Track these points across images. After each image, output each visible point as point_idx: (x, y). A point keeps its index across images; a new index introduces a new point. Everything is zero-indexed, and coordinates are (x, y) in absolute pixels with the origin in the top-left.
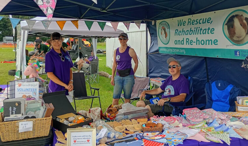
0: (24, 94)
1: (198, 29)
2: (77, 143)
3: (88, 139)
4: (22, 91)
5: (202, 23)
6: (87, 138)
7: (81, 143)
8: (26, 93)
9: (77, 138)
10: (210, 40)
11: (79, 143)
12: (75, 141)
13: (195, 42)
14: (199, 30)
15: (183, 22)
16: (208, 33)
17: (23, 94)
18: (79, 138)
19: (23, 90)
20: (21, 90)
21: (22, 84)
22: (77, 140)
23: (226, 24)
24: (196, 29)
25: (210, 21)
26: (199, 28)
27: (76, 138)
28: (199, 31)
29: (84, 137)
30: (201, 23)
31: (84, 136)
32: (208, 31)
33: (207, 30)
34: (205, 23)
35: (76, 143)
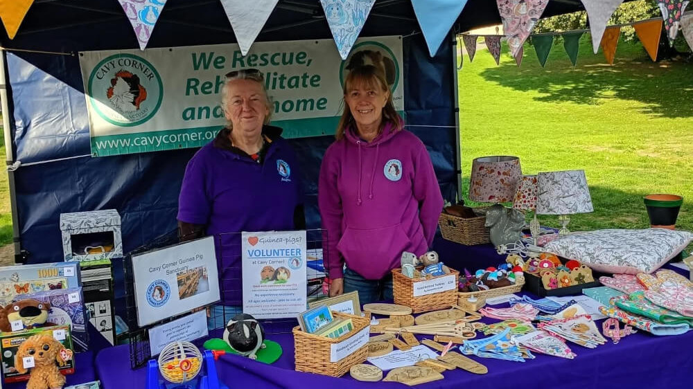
0: (268, 264)
1: (272, 76)
4: (261, 256)
5: (281, 63)
8: (273, 262)
10: (310, 100)
14: (275, 79)
15: (213, 59)
16: (305, 85)
17: (264, 265)
19: (265, 254)
20: (257, 253)
21: (259, 238)
23: (347, 68)
25: (306, 60)
26: (276, 74)
28: (278, 82)
30: (278, 64)
32: (304, 82)
33: (301, 80)
34: (291, 62)
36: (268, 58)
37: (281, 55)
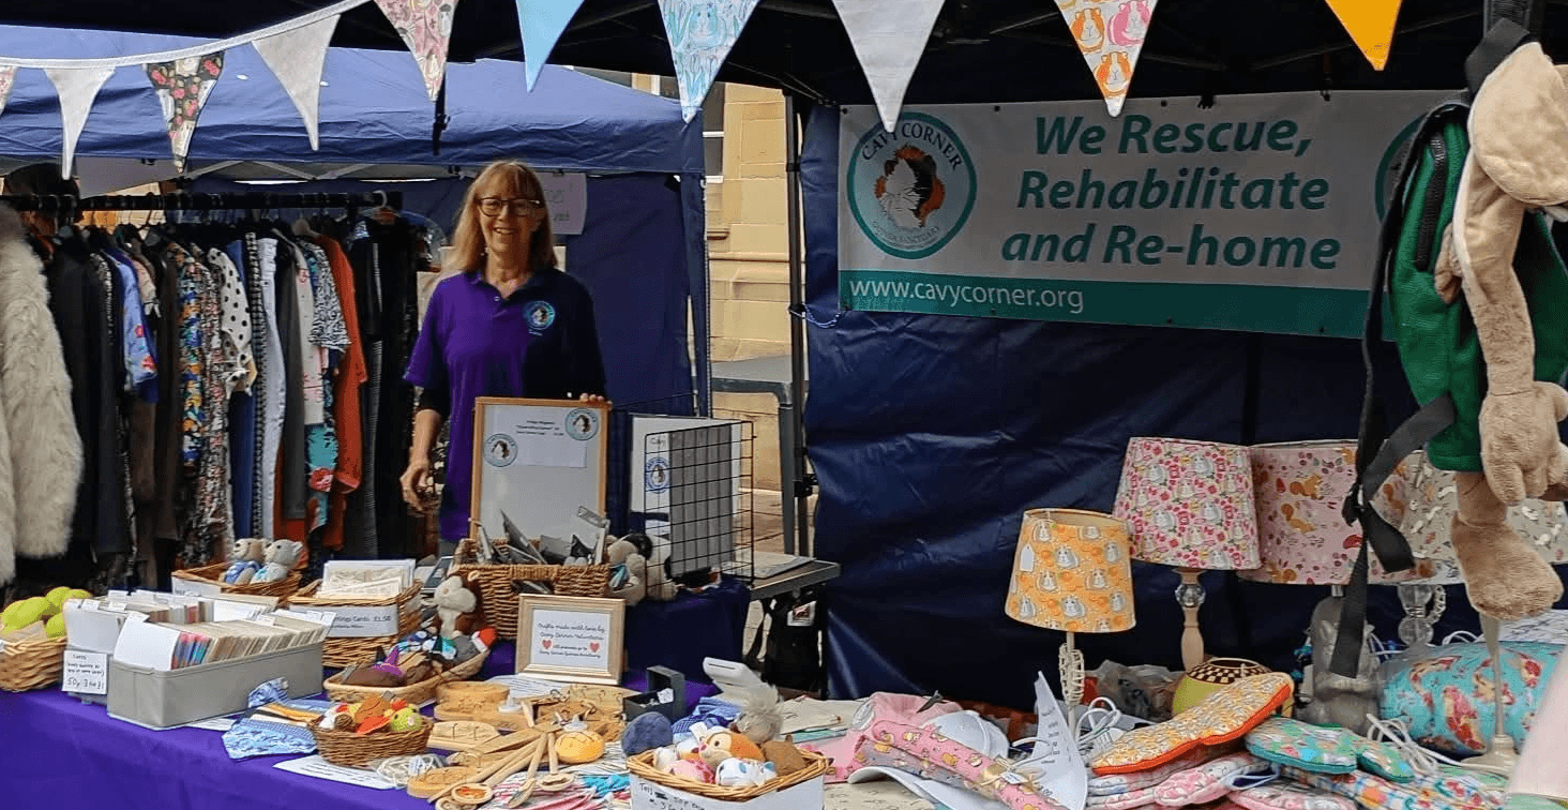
1: (1206, 176)
2: (556, 650)
3: (595, 642)
5: (1231, 147)
6: (591, 637)
7: (569, 651)
9: (553, 632)
10: (1294, 242)
11: (560, 651)
12: (547, 644)
13: (1179, 250)
14: (1211, 184)
15: (1079, 133)
16: (1286, 204)
18: (561, 631)
22: (554, 641)
24: (1188, 180)
25: (1295, 140)
26: (1215, 172)
27: (549, 631)
28: (1218, 190)
29: (579, 632)
30: (1224, 148)
31: (580, 628)
32: (1285, 195)
33: (1277, 191)
34: (1255, 144)
35: (551, 649)
36: (1203, 134)
37: (1235, 128)
